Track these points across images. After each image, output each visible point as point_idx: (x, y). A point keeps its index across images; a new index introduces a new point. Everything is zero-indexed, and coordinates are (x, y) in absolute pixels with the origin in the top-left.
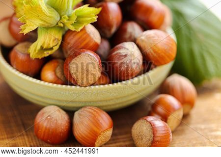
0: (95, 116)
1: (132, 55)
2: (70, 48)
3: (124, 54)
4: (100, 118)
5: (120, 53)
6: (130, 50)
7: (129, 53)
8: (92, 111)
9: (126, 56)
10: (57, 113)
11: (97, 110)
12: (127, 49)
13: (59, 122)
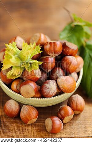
0: (29, 112)
1: (51, 89)
2: (25, 77)
3: (48, 87)
4: (31, 113)
5: (46, 86)
6: (51, 86)
7: (50, 87)
8: (29, 109)
9: (48, 88)
10: (14, 105)
11: (31, 109)
12: (50, 85)
13: (14, 110)
